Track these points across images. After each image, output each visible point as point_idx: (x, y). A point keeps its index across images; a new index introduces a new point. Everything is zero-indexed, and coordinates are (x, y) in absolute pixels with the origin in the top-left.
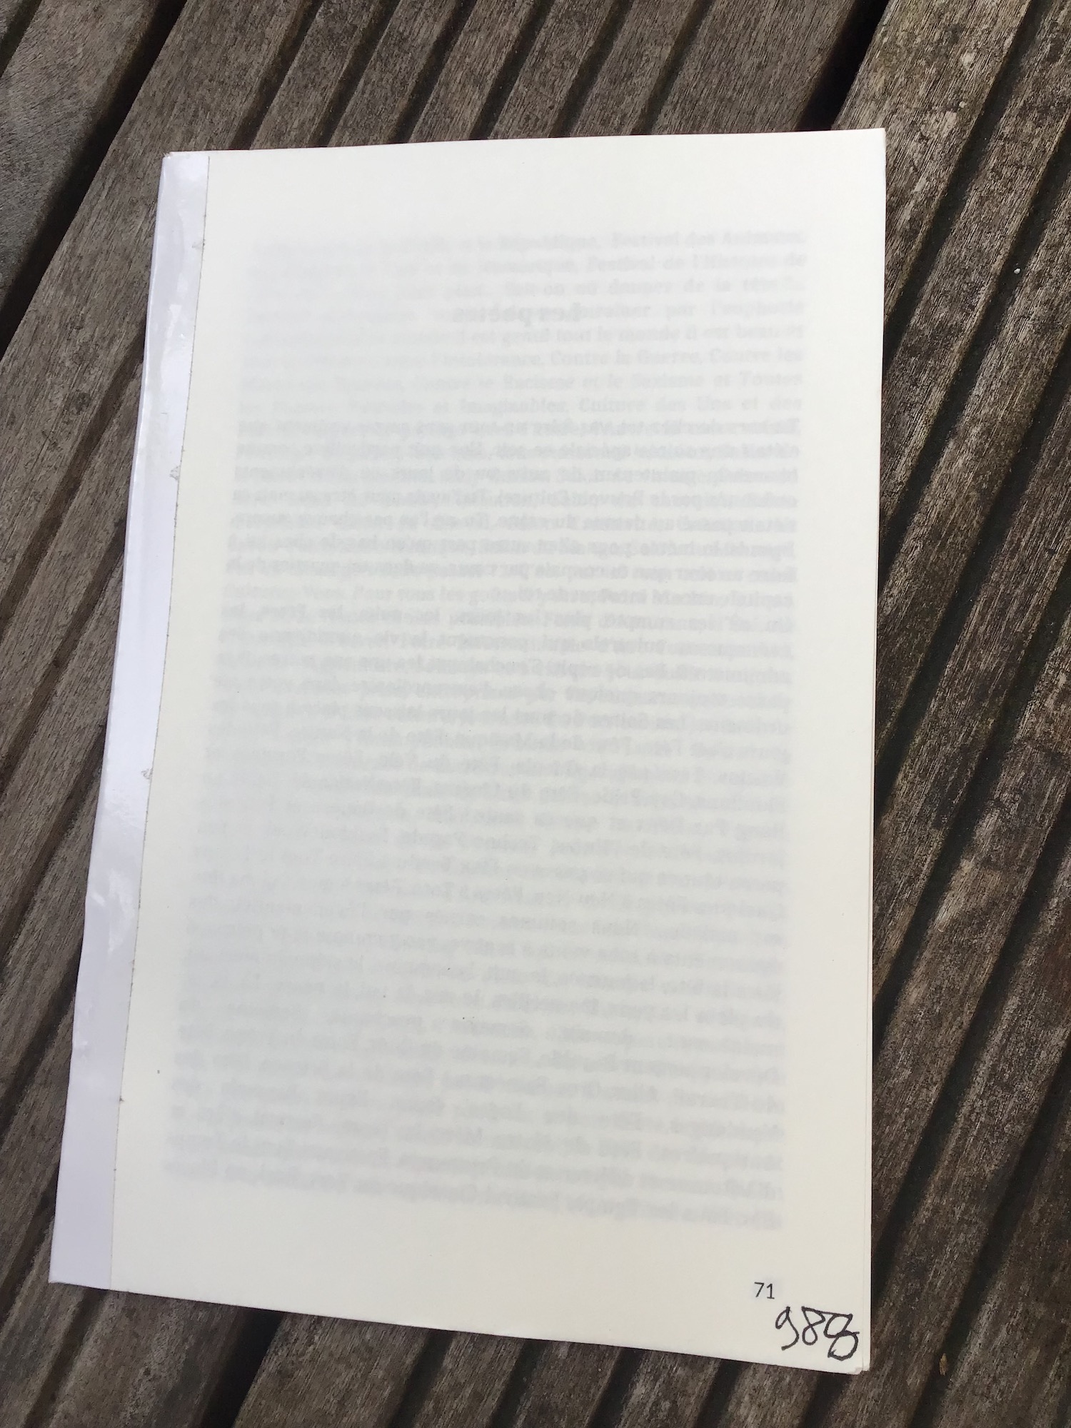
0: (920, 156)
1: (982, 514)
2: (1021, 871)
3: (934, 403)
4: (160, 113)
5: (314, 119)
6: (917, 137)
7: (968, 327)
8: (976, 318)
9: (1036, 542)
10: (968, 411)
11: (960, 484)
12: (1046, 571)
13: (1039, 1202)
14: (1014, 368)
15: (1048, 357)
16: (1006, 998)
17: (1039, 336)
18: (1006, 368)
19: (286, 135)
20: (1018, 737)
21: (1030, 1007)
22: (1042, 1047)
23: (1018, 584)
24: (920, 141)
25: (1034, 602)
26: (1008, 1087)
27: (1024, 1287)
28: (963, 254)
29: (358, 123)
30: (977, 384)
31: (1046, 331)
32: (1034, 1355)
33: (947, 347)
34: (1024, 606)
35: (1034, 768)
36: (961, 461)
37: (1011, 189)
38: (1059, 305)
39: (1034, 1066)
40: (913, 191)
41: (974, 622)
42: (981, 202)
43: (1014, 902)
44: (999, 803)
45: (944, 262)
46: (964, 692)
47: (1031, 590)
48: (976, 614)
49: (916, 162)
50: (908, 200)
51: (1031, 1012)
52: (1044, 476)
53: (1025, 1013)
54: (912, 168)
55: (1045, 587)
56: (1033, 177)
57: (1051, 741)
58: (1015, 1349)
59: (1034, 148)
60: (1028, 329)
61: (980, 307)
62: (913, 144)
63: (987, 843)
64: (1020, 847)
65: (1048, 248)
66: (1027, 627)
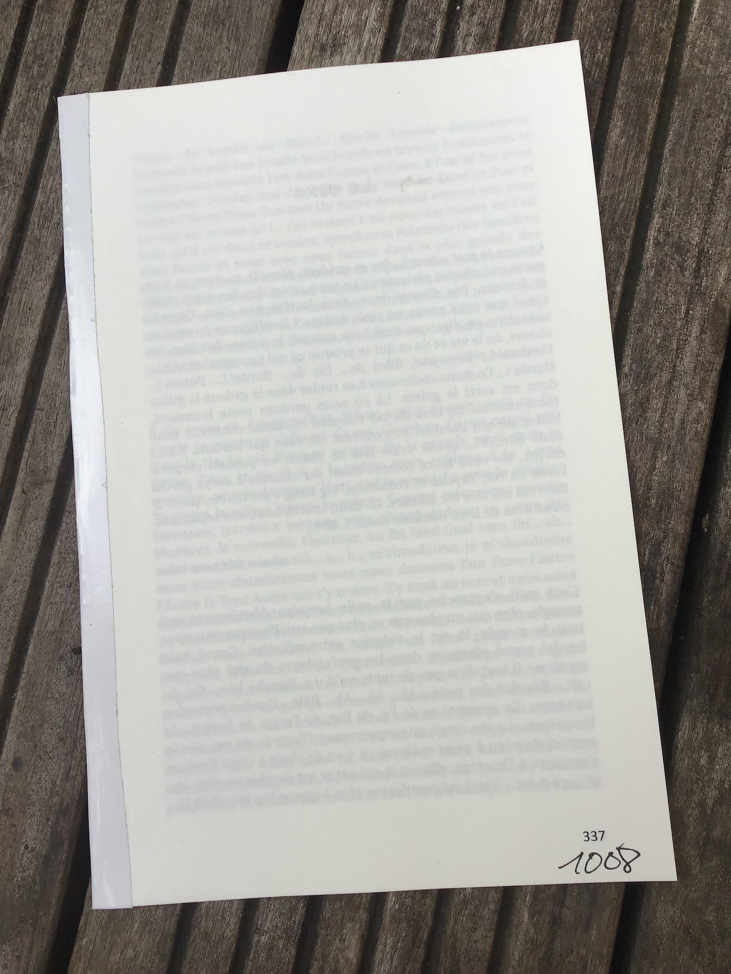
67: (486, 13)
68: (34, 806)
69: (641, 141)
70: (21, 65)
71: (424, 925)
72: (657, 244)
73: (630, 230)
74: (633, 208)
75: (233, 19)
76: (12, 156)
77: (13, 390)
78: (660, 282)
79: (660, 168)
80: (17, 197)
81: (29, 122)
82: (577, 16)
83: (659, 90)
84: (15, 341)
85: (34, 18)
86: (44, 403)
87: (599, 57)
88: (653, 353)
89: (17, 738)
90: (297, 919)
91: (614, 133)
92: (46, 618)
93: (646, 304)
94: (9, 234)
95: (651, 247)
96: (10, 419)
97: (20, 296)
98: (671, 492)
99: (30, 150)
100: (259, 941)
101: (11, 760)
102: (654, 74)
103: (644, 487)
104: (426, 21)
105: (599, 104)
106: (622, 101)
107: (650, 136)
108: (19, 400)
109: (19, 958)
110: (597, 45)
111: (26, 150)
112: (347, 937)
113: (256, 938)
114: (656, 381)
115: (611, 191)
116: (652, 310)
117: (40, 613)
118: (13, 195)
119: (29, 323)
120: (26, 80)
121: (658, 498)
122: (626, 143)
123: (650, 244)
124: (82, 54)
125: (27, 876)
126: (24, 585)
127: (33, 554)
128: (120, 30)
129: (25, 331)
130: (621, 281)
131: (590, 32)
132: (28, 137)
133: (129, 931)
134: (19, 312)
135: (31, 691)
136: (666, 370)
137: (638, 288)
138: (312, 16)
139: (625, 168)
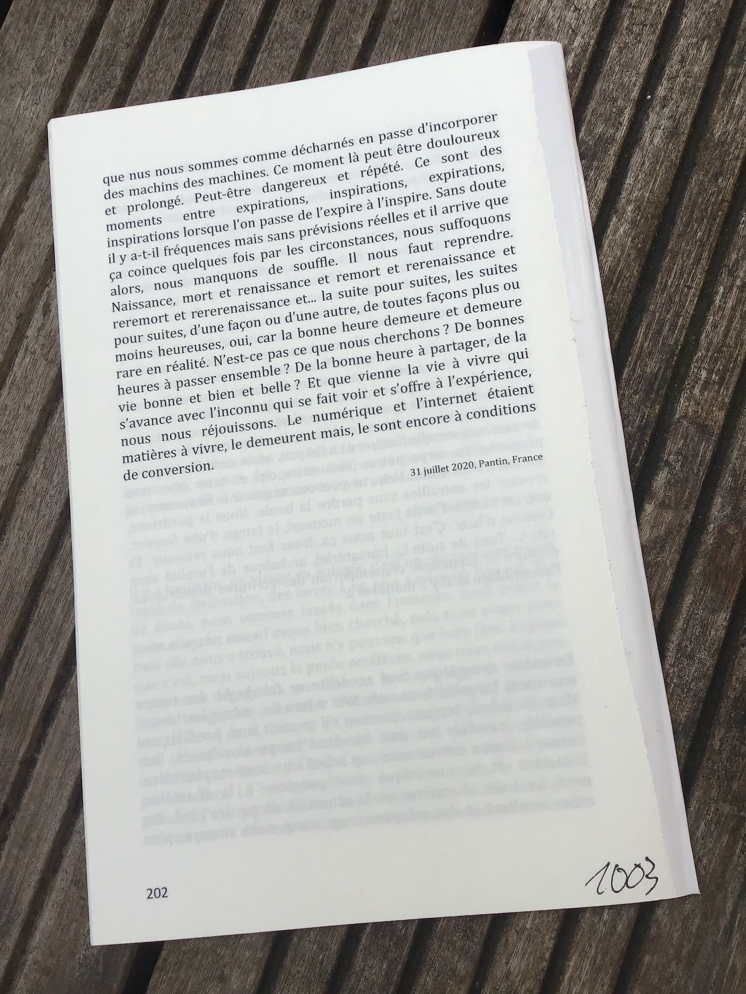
0: (575, 22)
1: (639, 265)
2: (686, 508)
3: (600, 192)
4: (27, 22)
5: (141, 20)
6: (572, 9)
7: (619, 136)
8: (624, 131)
9: (679, 281)
10: (624, 194)
11: (623, 246)
12: (686, 301)
13: (719, 733)
14: (653, 163)
15: (675, 155)
16: (683, 596)
17: (668, 140)
18: (647, 164)
19: (122, 32)
20: (677, 416)
21: (701, 600)
22: (711, 628)
23: (668, 312)
24: (574, 11)
25: (680, 322)
26: (691, 657)
27: (714, 793)
28: (611, 87)
29: (174, 22)
30: (629, 176)
31: (672, 137)
32: (725, 838)
33: (606, 152)
34: (673, 327)
35: (690, 437)
36: (622, 230)
37: (640, 40)
38: (680, 118)
39: (707, 641)
40: (573, 46)
41: (640, 340)
42: (620, 50)
43: (683, 530)
44: (667, 463)
45: (598, 93)
46: (637, 389)
47: (677, 315)
48: (642, 334)
49: (573, 26)
50: (570, 53)
51: (702, 604)
52: (680, 236)
53: (698, 604)
54: (571, 30)
55: (687, 312)
56: (654, 32)
57: (700, 416)
58: (711, 837)
59: (653, 12)
60: (660, 136)
61: (625, 123)
62: (570, 14)
63: (661, 491)
64: (684, 492)
65: (669, 80)
66: (677, 341)
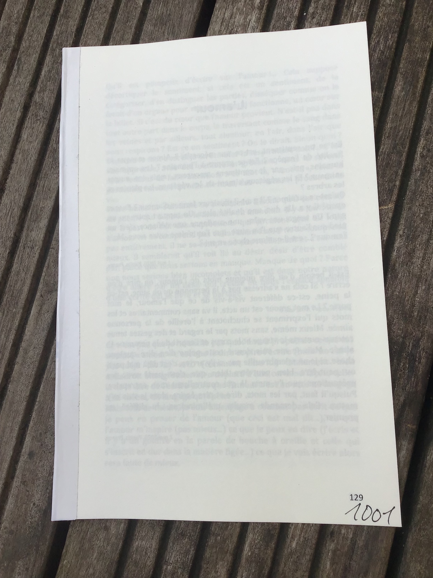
67: (321, 17)
68: (39, 480)
69: (414, 94)
70: (50, 49)
71: (265, 566)
72: (422, 156)
73: (406, 148)
74: (408, 134)
75: (171, 22)
76: (42, 102)
77: (38, 237)
78: (423, 179)
79: (425, 110)
80: (44, 125)
81: (53, 81)
82: (377, 19)
83: (426, 63)
84: (40, 208)
85: (58, 22)
86: (55, 244)
87: (389, 43)
88: (418, 223)
89: (32, 439)
90: (190, 557)
91: (396, 89)
92: (51, 370)
93: (414, 193)
94: (39, 146)
95: (418, 158)
96: (35, 254)
97: (44, 182)
98: (427, 308)
99: (52, 98)
100: (166, 569)
101: (27, 453)
102: (423, 54)
103: (410, 304)
104: (285, 22)
105: (389, 71)
106: (403, 70)
107: (419, 90)
108: (41, 242)
109: (27, 569)
110: (388, 36)
111: (50, 98)
112: (219, 570)
113: (165, 567)
114: (419, 240)
115: (394, 125)
116: (418, 196)
117: (48, 367)
118: (42, 124)
119: (49, 198)
120: (52, 58)
121: (419, 311)
122: (405, 95)
123: (418, 156)
124: (84, 42)
125: (34, 521)
126: (39, 350)
127: (45, 332)
128: (106, 28)
129: (46, 203)
130: (399, 178)
131: (384, 28)
132: (52, 91)
133: (91, 558)
134: (43, 191)
135: (41, 412)
136: (426, 233)
137: (410, 183)
138: (218, 20)
139: (404, 110)
